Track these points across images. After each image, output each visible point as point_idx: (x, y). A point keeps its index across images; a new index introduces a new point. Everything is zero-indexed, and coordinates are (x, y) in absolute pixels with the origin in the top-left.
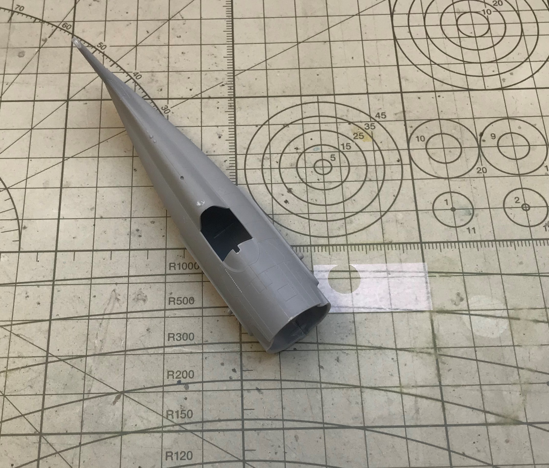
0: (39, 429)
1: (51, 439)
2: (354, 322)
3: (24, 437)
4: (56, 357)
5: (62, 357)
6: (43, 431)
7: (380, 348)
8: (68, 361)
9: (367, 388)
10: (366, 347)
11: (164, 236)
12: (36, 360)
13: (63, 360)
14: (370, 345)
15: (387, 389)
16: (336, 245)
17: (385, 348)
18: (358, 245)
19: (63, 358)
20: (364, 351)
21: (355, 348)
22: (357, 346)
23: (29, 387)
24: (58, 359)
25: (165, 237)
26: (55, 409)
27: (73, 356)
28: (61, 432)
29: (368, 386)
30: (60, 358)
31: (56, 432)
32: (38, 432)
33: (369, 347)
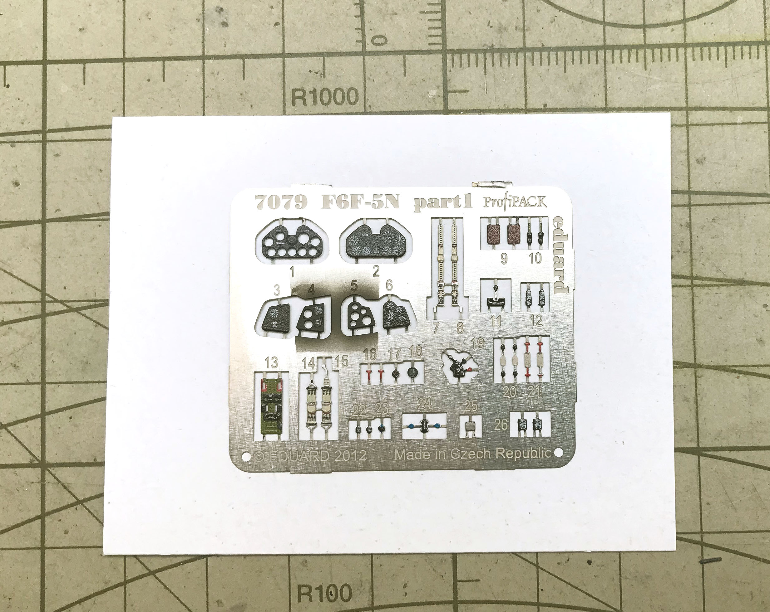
0: (38, 454)
1: (63, 474)
2: (690, 225)
3: (11, 470)
4: (62, 302)
5: (74, 303)
6: (49, 459)
7: (741, 283)
8: (87, 312)
9: (708, 367)
10: (711, 279)
11: (276, 24)
12: (20, 309)
13: (77, 310)
14: (721, 276)
15: (750, 370)
16: (661, 46)
17: (752, 283)
18: (709, 45)
19: (76, 305)
20: (706, 290)
21: (688, 282)
22: (692, 278)
23: (11, 368)
24: (65, 308)
25: (280, 26)
26: (68, 413)
27: (95, 301)
28: (84, 461)
29: (712, 364)
30: (69, 304)
31: (73, 461)
32: (38, 460)
33: (717, 280)
